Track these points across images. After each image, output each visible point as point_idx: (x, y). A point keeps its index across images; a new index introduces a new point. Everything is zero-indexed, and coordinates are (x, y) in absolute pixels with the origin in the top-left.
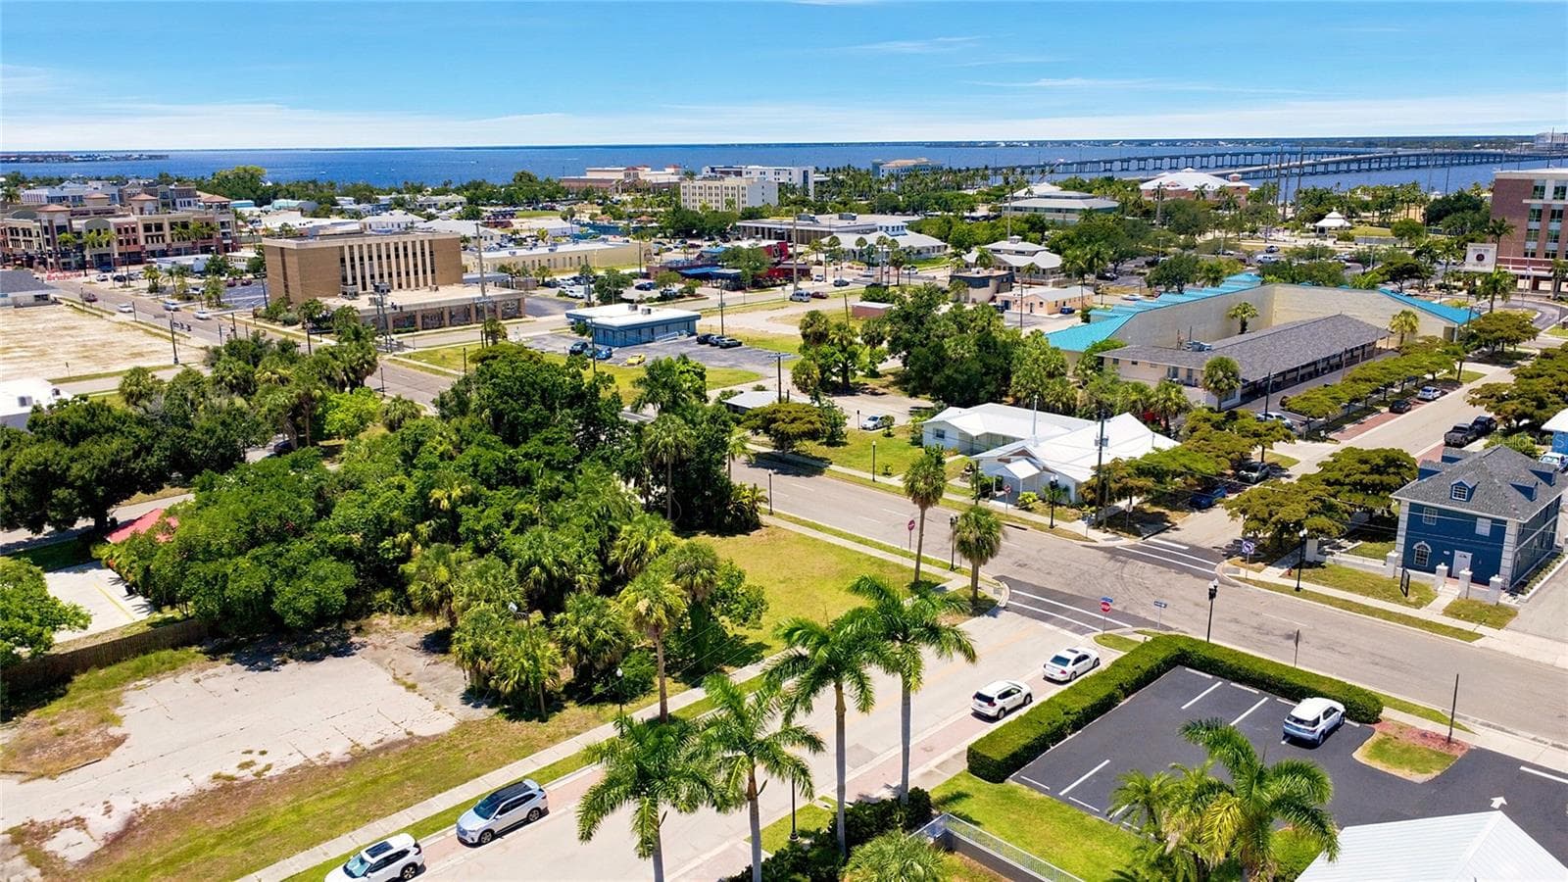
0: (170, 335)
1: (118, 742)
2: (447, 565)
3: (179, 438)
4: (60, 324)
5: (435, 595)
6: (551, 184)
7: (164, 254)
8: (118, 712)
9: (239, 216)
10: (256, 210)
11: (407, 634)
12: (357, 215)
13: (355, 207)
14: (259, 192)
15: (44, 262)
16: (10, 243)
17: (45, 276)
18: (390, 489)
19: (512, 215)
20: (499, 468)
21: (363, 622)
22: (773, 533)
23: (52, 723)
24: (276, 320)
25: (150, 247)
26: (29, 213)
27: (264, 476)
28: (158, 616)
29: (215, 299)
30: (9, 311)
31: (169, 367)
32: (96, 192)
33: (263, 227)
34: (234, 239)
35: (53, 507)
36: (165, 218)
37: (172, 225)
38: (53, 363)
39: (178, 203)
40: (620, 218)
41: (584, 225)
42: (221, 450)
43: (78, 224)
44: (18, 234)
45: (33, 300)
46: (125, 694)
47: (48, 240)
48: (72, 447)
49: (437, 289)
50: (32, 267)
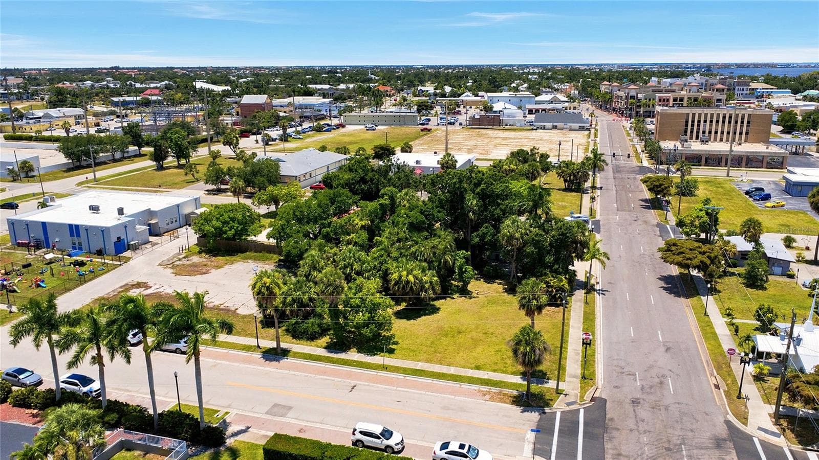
8: (226, 266)
39: (736, 89)
45: (578, 128)
46: (239, 262)
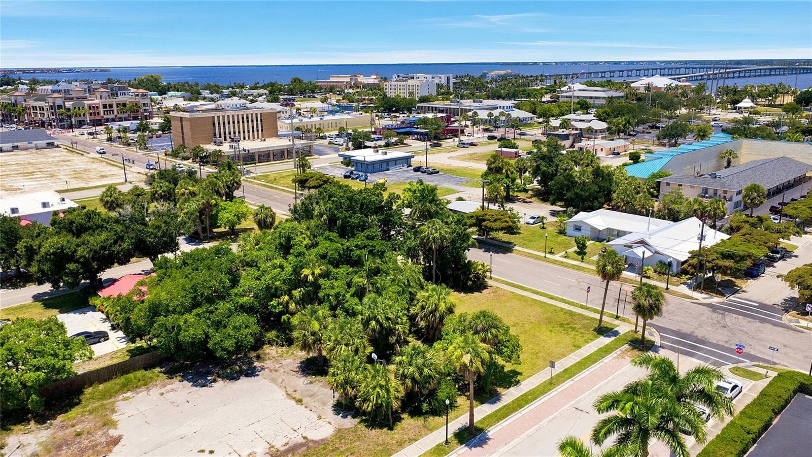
0: (123, 166)
1: (116, 441)
2: (317, 319)
3: (140, 231)
4: (61, 158)
5: (311, 339)
6: (311, 84)
7: (113, 120)
8: (114, 417)
9: (152, 100)
10: (159, 98)
11: (288, 361)
12: (212, 100)
13: (210, 96)
14: (160, 88)
15: (50, 125)
16: (32, 114)
17: (51, 132)
18: (275, 268)
19: (294, 100)
20: (340, 254)
21: (260, 352)
22: (496, 292)
23: (73, 426)
24: (177, 157)
25: (106, 117)
26: (42, 98)
27: (198, 260)
28: (133, 346)
29: (143, 145)
30: (33, 151)
31: (122, 184)
32: (77, 87)
33: (164, 106)
34: (150, 113)
35: (67, 275)
36: (114, 101)
37: (118, 105)
38: (58, 181)
39: (119, 94)
40: (353, 102)
41: (334, 106)
42: (164, 239)
43: (68, 104)
44: (37, 110)
45: (45, 145)
46: (117, 404)
47: (52, 113)
48: (77, 238)
49: (265, 140)
50: (44, 127)
